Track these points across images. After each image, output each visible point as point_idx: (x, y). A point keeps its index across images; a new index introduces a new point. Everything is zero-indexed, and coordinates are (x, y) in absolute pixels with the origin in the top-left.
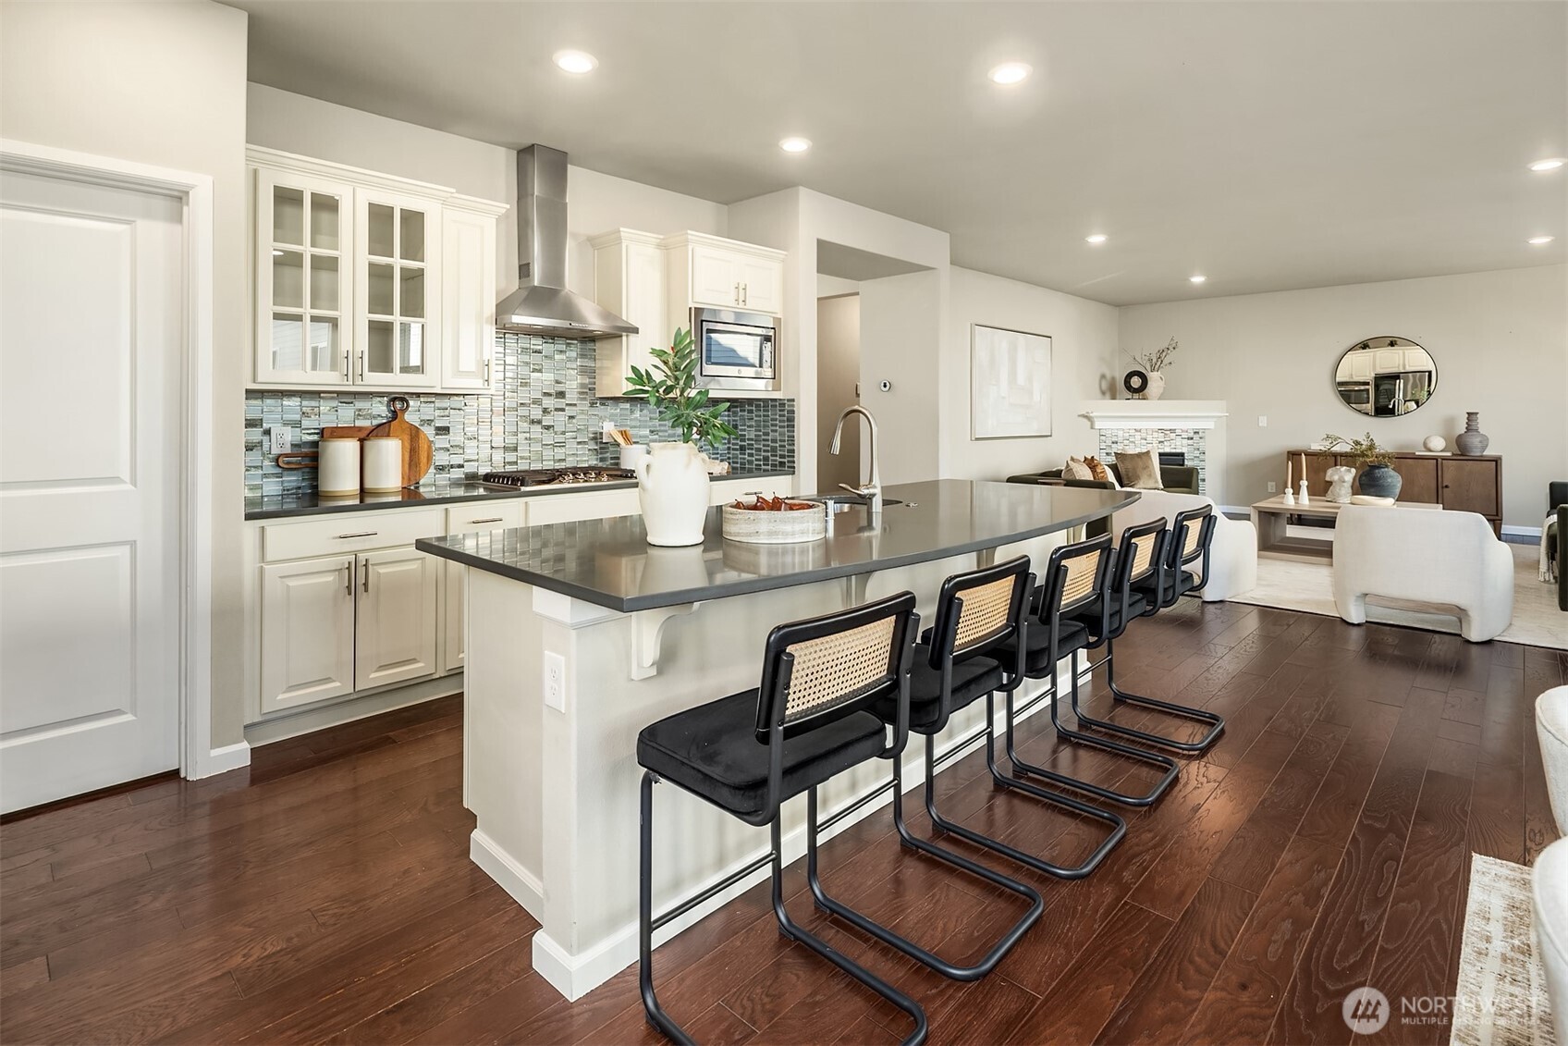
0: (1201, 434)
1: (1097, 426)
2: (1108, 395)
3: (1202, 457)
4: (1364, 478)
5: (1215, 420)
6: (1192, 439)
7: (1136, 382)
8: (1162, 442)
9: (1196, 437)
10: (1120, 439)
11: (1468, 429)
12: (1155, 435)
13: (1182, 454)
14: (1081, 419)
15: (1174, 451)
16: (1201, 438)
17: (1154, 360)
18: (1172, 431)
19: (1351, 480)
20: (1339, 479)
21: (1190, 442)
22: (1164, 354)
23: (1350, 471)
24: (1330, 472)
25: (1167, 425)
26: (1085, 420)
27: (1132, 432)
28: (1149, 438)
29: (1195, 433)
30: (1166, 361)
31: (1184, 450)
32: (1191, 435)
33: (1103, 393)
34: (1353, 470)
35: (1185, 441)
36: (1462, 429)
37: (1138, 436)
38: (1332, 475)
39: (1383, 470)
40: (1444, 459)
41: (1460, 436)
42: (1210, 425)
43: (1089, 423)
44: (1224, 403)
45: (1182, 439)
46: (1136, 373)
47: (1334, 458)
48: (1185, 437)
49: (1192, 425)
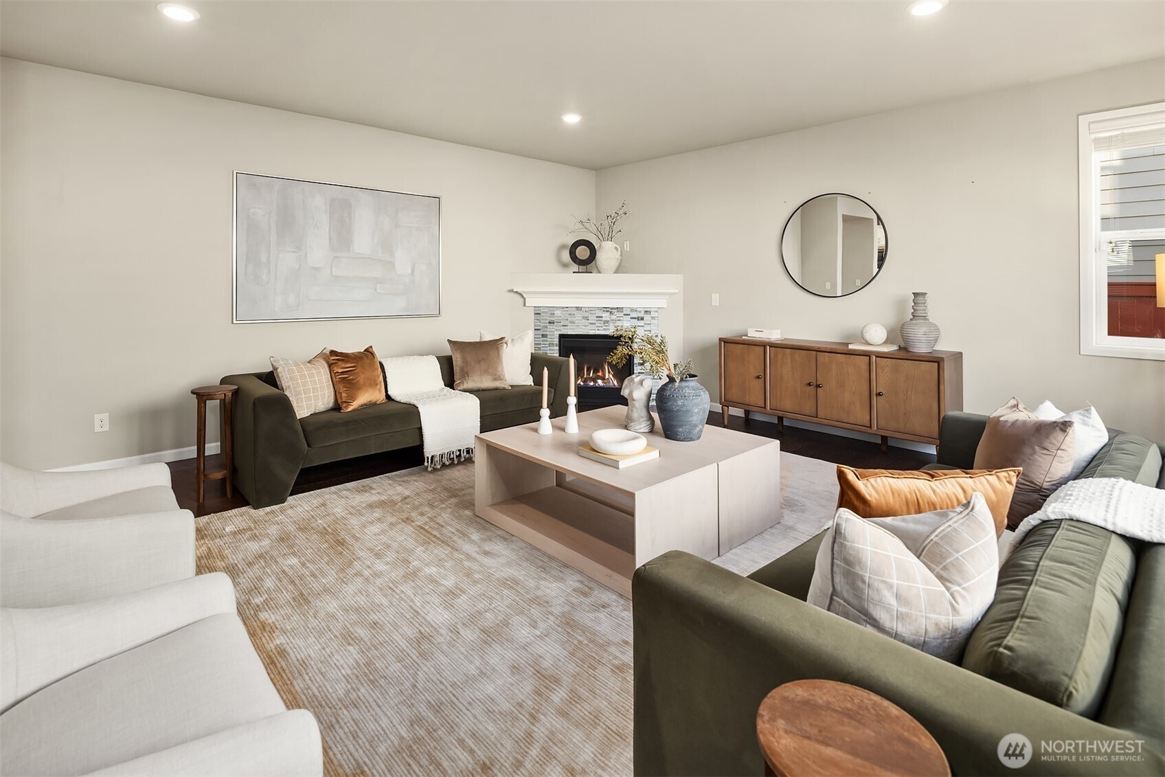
0: (653, 314)
5: (669, 298)
6: (642, 319)
7: (582, 252)
9: (647, 317)
12: (599, 314)
14: (512, 295)
16: (653, 318)
18: (619, 309)
21: (643, 321)
29: (646, 312)
32: (641, 315)
35: (635, 322)
37: (579, 315)
40: (880, 356)
42: (662, 303)
44: (680, 277)
45: (631, 318)
46: (582, 242)
47: (762, 348)
48: (636, 316)
49: (641, 303)
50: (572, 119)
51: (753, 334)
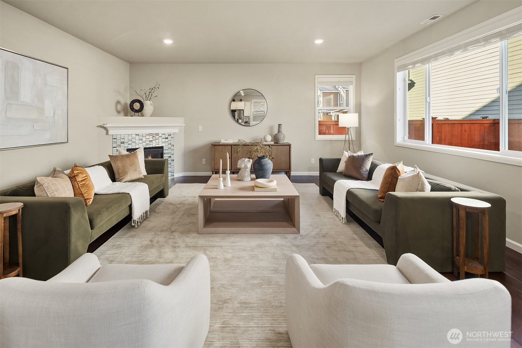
0: (172, 136)
1: (111, 132)
2: (122, 114)
3: (172, 148)
4: (256, 165)
5: (179, 128)
6: (167, 138)
7: (137, 106)
8: (151, 141)
9: (169, 137)
10: (126, 140)
11: (279, 131)
12: (147, 137)
13: (162, 147)
14: (99, 129)
15: (157, 146)
16: (172, 138)
17: (147, 94)
18: (157, 134)
19: (250, 167)
20: (244, 166)
21: (167, 140)
22: (153, 91)
23: (249, 161)
24: (240, 162)
25: (154, 131)
26: (103, 130)
27: (134, 136)
28: (144, 139)
29: (169, 135)
30: (154, 95)
31: (163, 145)
32: (167, 136)
33: (119, 112)
34: (251, 160)
35: (164, 140)
36: (276, 132)
37: (137, 137)
38: (241, 164)
39: (265, 159)
40: (271, 145)
41: (276, 134)
42: (176, 130)
43: (105, 131)
44: (183, 118)
45: (162, 138)
46: (137, 100)
47: (231, 146)
48: (165, 137)
49: (167, 131)
50: (168, 42)
51: (223, 141)
